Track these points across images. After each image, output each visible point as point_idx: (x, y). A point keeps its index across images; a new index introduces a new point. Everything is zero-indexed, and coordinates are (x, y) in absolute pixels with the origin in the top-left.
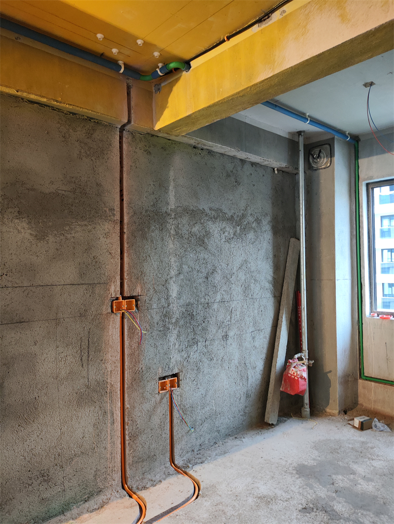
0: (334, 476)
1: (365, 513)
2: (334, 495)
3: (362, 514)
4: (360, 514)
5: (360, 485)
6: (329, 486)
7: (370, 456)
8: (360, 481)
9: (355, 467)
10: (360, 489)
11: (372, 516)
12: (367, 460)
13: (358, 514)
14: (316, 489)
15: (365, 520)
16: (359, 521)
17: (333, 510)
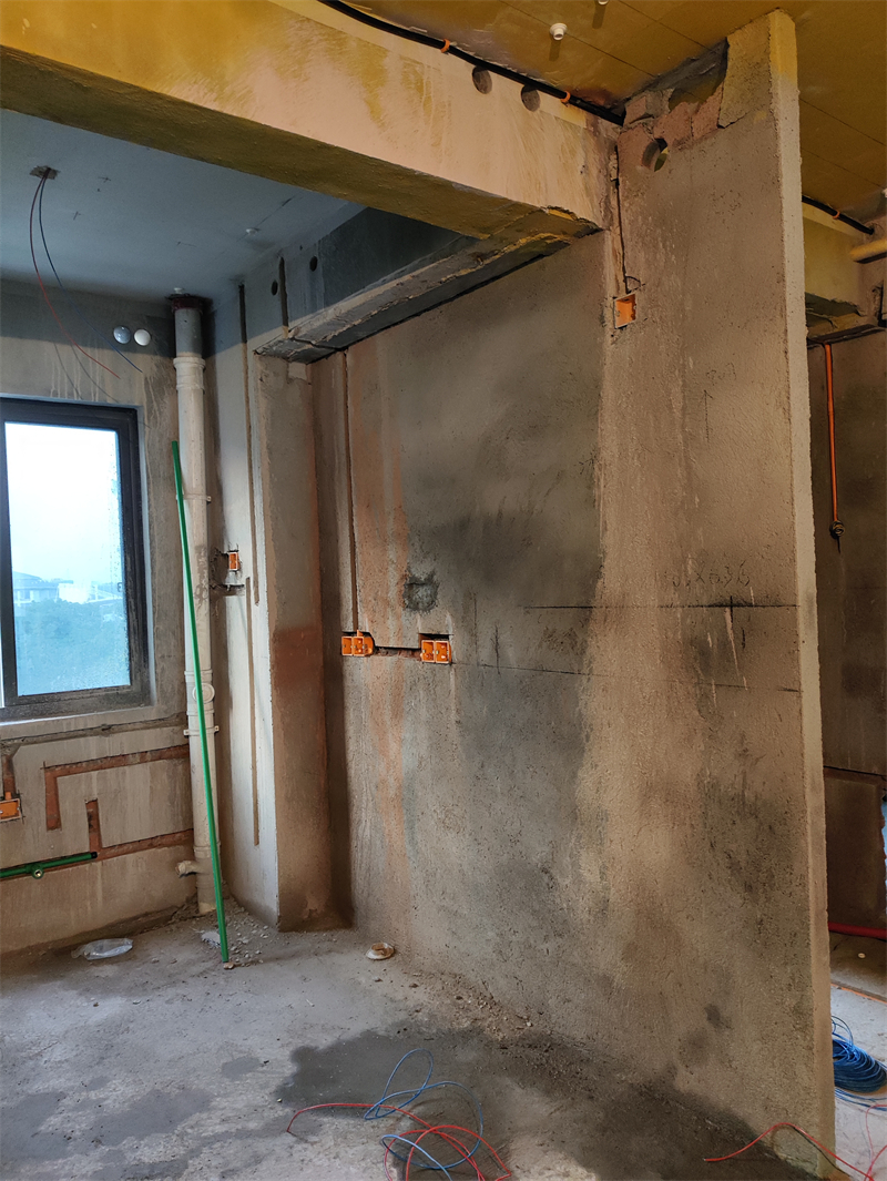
0: (42, 1128)
1: (192, 1123)
2: (104, 1149)
3: (192, 1127)
4: (190, 1131)
5: (105, 1099)
6: (69, 1148)
7: (24, 1054)
8: (93, 1095)
9: (38, 1087)
10: (117, 1106)
11: (204, 1115)
12: (31, 1063)
13: (187, 1134)
14: (63, 1172)
15: (210, 1129)
16: (205, 1138)
17: (153, 1166)
